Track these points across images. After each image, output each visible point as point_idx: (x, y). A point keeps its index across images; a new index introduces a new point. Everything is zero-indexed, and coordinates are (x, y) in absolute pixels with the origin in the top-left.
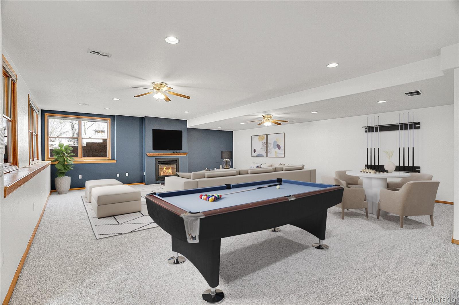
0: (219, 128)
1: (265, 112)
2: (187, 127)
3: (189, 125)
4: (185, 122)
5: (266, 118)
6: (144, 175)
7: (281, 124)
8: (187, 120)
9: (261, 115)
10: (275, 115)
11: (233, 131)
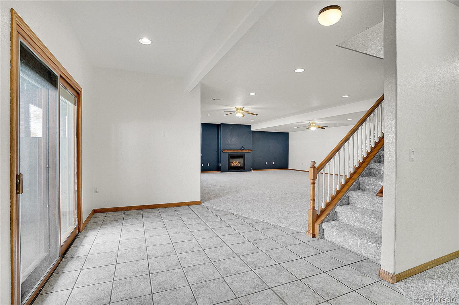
0: (277, 130)
1: (310, 121)
2: (252, 130)
3: (253, 129)
4: (250, 126)
5: (312, 124)
6: (220, 165)
7: (325, 128)
8: (251, 125)
9: (308, 122)
10: (319, 122)
11: (288, 133)
